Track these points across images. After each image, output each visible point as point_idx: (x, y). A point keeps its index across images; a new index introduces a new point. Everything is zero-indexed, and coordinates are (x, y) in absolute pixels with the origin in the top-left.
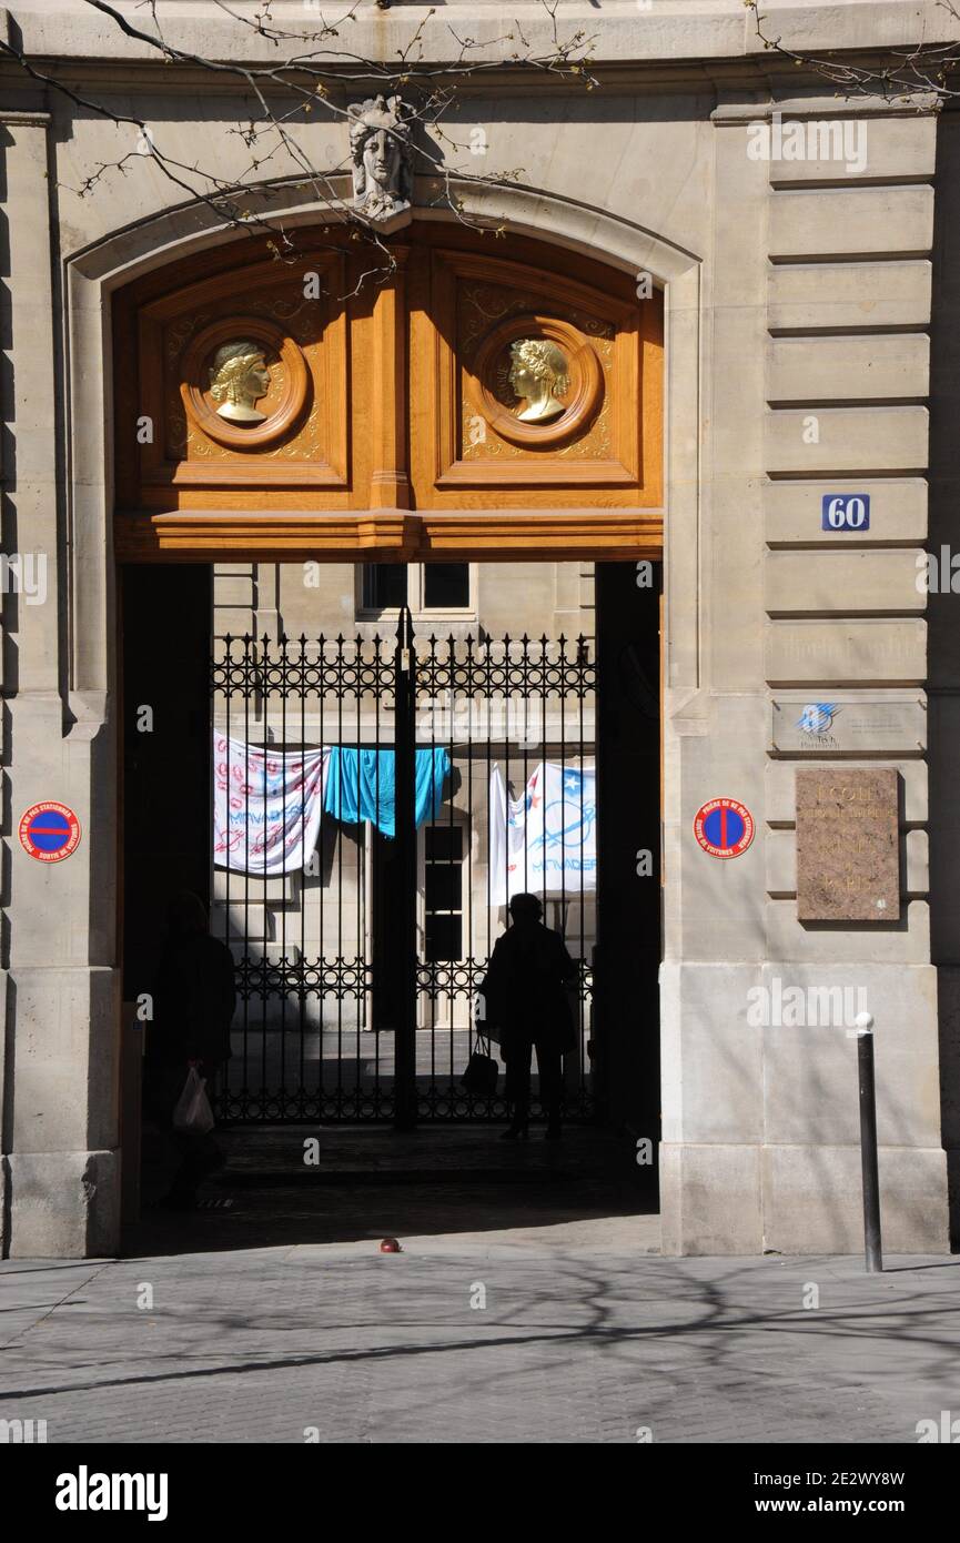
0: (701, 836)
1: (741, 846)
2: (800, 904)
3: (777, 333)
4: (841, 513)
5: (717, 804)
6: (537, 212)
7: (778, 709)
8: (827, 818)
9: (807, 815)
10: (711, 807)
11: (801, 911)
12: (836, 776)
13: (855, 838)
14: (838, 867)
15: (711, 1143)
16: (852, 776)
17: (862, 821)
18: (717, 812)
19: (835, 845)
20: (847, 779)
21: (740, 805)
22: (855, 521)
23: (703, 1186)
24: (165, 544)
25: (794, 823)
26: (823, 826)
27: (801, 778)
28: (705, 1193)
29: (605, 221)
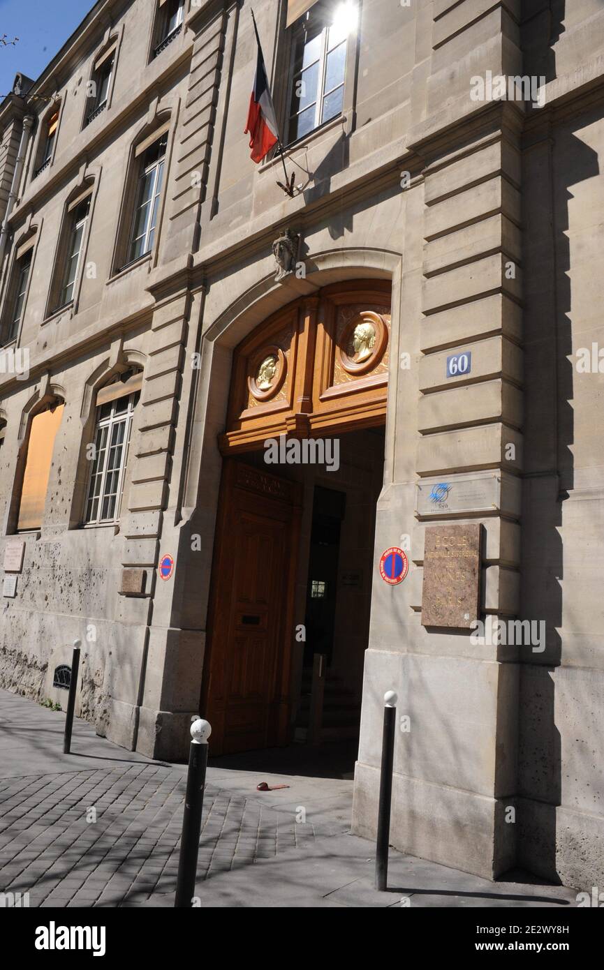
0: (382, 571)
1: (401, 577)
2: (423, 614)
3: (429, 275)
4: (455, 365)
5: (391, 551)
6: (344, 260)
7: (421, 489)
8: (440, 558)
9: (430, 556)
10: (388, 553)
11: (423, 620)
12: (446, 530)
13: (454, 571)
14: (444, 590)
15: (372, 766)
16: (454, 529)
17: (459, 559)
18: (391, 555)
19: (443, 576)
20: (451, 531)
21: (402, 552)
22: (463, 369)
23: (364, 792)
24: (232, 444)
25: (422, 561)
26: (437, 563)
27: (428, 531)
28: (365, 797)
29: (367, 252)
